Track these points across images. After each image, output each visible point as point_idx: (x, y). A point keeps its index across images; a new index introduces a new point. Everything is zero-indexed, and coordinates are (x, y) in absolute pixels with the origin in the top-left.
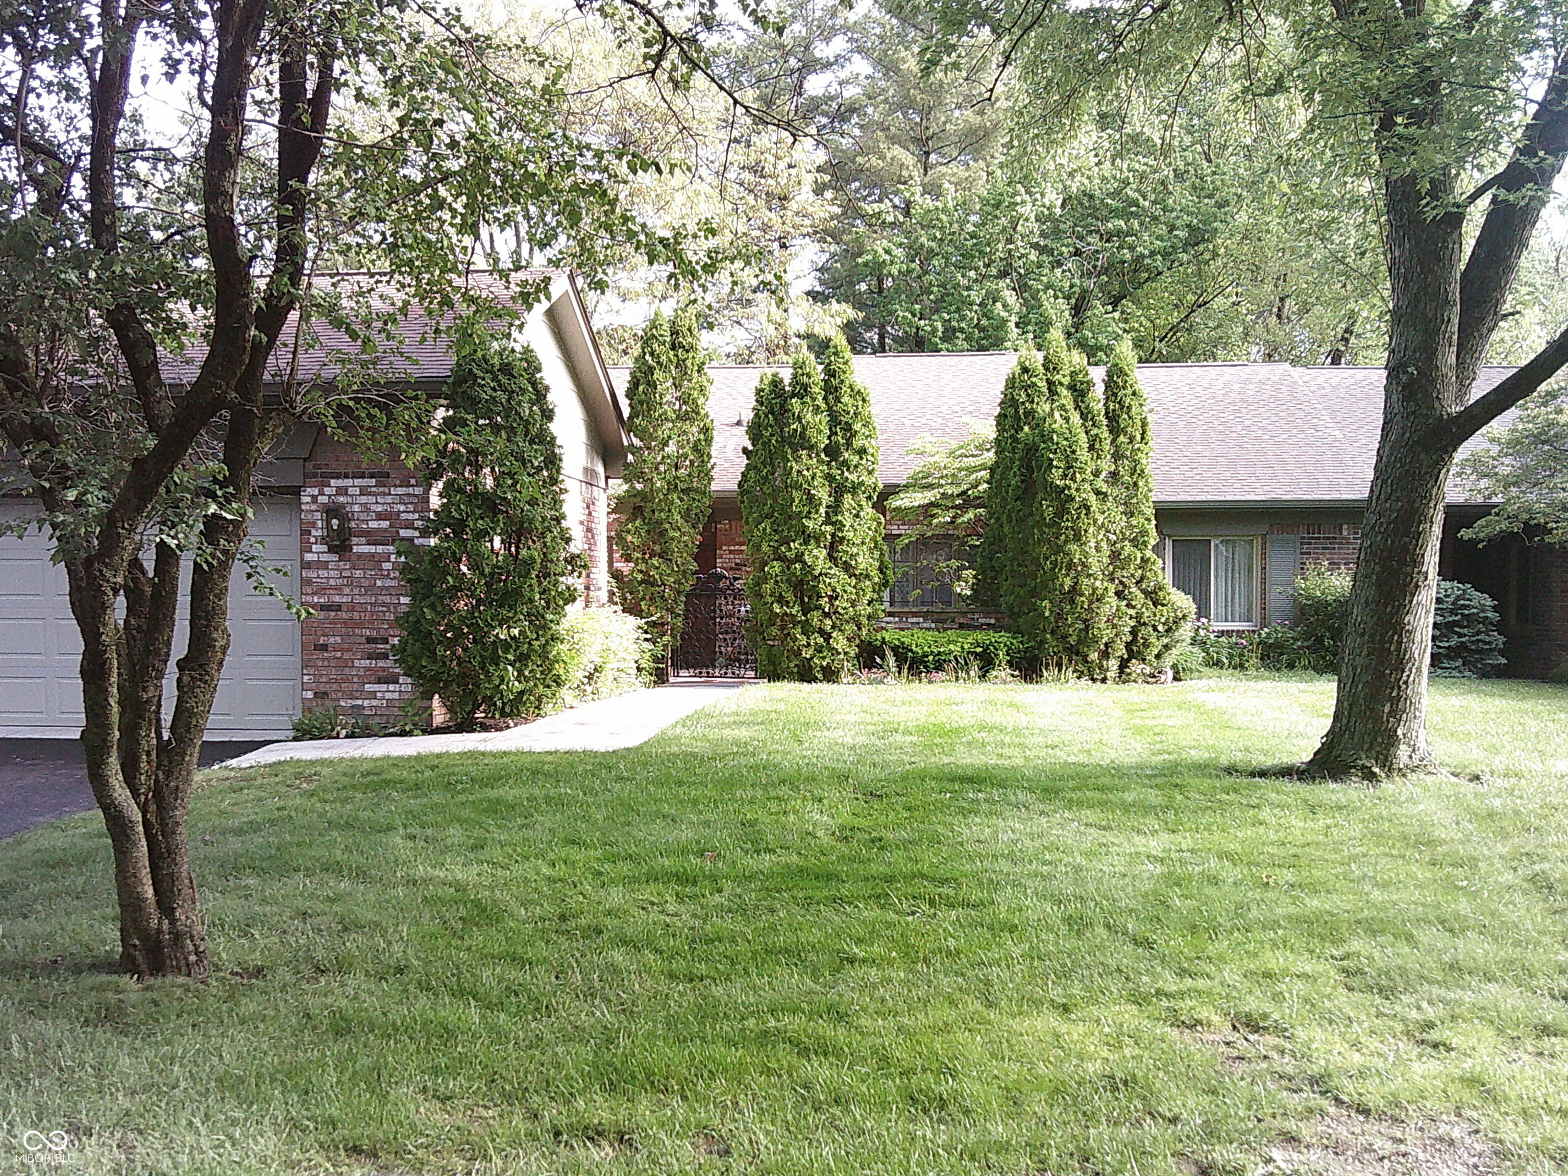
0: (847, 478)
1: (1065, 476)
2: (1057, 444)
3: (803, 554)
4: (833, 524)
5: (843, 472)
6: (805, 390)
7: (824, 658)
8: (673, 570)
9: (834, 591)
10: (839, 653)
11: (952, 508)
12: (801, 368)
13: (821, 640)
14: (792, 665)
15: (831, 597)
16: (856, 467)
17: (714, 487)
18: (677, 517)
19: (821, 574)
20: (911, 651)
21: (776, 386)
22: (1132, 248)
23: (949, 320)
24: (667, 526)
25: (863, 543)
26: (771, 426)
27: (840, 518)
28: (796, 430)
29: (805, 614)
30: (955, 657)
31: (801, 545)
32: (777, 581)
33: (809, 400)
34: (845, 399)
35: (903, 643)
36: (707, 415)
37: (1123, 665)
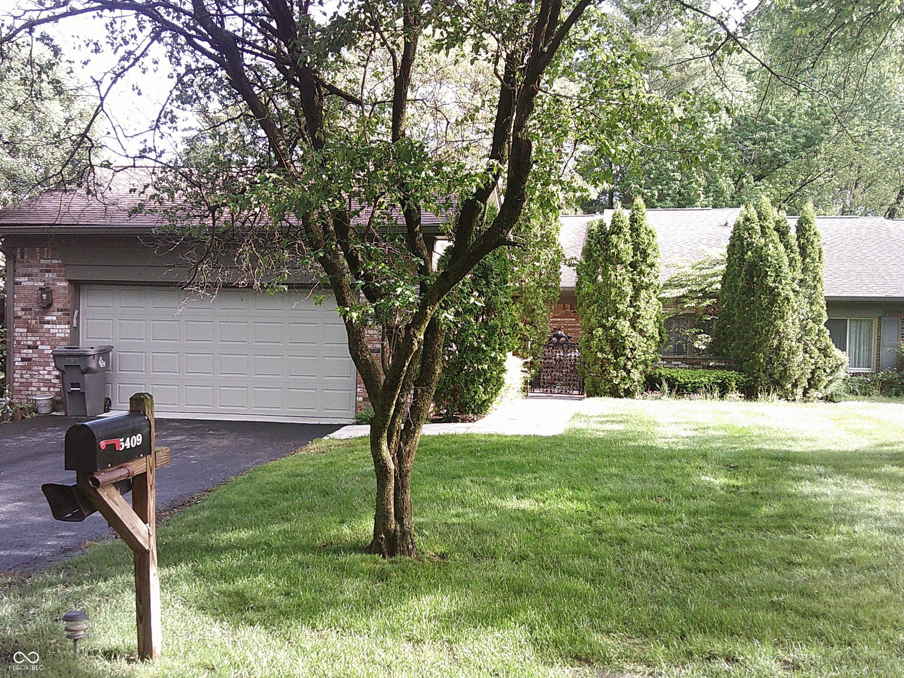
0: (643, 281)
1: (775, 282)
2: (771, 262)
3: (616, 324)
4: (634, 307)
5: (641, 277)
6: (620, 230)
7: (626, 384)
8: (537, 332)
9: (633, 345)
10: (635, 382)
11: (696, 298)
12: (618, 217)
13: (624, 374)
14: (607, 388)
15: (631, 349)
16: (648, 274)
17: (562, 284)
18: (541, 302)
19: (626, 336)
20: (677, 381)
21: (602, 228)
22: (771, 149)
23: (662, 190)
24: (535, 307)
25: (651, 318)
26: (599, 251)
27: (638, 303)
28: (614, 253)
29: (616, 359)
30: (705, 385)
31: (614, 319)
32: (600, 340)
33: (622, 236)
34: (642, 235)
35: (672, 376)
36: (559, 245)
37: (805, 392)
